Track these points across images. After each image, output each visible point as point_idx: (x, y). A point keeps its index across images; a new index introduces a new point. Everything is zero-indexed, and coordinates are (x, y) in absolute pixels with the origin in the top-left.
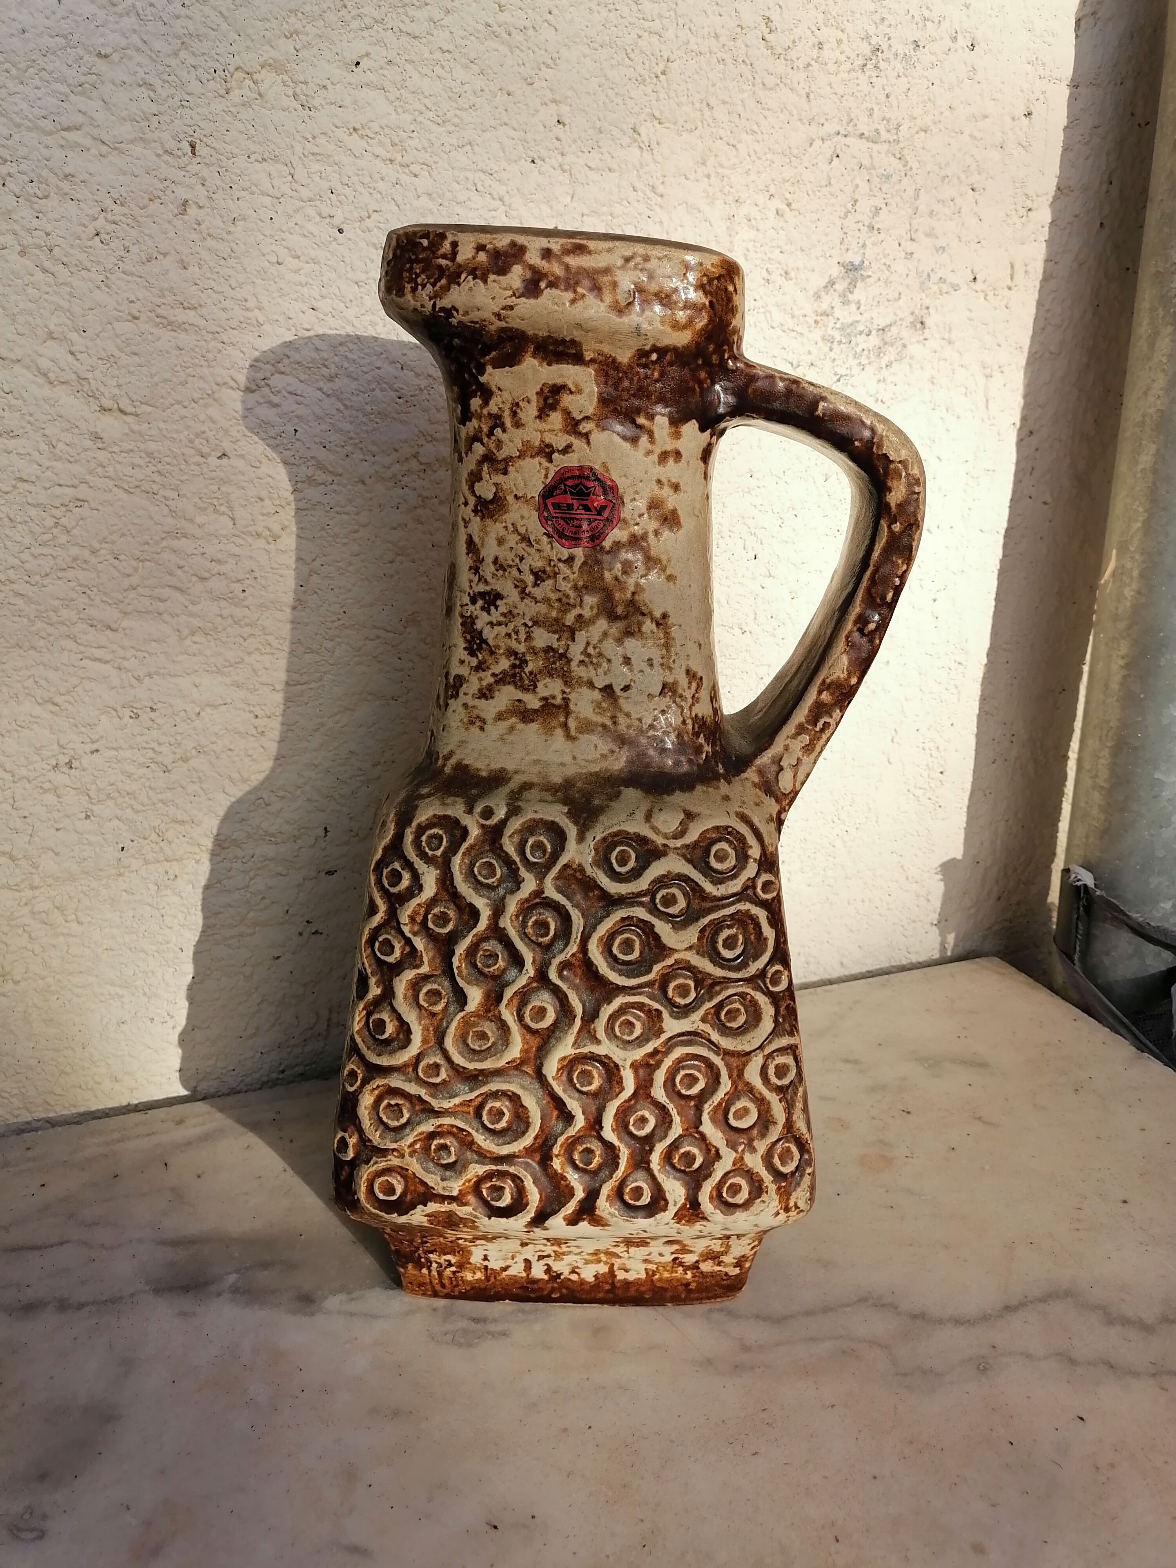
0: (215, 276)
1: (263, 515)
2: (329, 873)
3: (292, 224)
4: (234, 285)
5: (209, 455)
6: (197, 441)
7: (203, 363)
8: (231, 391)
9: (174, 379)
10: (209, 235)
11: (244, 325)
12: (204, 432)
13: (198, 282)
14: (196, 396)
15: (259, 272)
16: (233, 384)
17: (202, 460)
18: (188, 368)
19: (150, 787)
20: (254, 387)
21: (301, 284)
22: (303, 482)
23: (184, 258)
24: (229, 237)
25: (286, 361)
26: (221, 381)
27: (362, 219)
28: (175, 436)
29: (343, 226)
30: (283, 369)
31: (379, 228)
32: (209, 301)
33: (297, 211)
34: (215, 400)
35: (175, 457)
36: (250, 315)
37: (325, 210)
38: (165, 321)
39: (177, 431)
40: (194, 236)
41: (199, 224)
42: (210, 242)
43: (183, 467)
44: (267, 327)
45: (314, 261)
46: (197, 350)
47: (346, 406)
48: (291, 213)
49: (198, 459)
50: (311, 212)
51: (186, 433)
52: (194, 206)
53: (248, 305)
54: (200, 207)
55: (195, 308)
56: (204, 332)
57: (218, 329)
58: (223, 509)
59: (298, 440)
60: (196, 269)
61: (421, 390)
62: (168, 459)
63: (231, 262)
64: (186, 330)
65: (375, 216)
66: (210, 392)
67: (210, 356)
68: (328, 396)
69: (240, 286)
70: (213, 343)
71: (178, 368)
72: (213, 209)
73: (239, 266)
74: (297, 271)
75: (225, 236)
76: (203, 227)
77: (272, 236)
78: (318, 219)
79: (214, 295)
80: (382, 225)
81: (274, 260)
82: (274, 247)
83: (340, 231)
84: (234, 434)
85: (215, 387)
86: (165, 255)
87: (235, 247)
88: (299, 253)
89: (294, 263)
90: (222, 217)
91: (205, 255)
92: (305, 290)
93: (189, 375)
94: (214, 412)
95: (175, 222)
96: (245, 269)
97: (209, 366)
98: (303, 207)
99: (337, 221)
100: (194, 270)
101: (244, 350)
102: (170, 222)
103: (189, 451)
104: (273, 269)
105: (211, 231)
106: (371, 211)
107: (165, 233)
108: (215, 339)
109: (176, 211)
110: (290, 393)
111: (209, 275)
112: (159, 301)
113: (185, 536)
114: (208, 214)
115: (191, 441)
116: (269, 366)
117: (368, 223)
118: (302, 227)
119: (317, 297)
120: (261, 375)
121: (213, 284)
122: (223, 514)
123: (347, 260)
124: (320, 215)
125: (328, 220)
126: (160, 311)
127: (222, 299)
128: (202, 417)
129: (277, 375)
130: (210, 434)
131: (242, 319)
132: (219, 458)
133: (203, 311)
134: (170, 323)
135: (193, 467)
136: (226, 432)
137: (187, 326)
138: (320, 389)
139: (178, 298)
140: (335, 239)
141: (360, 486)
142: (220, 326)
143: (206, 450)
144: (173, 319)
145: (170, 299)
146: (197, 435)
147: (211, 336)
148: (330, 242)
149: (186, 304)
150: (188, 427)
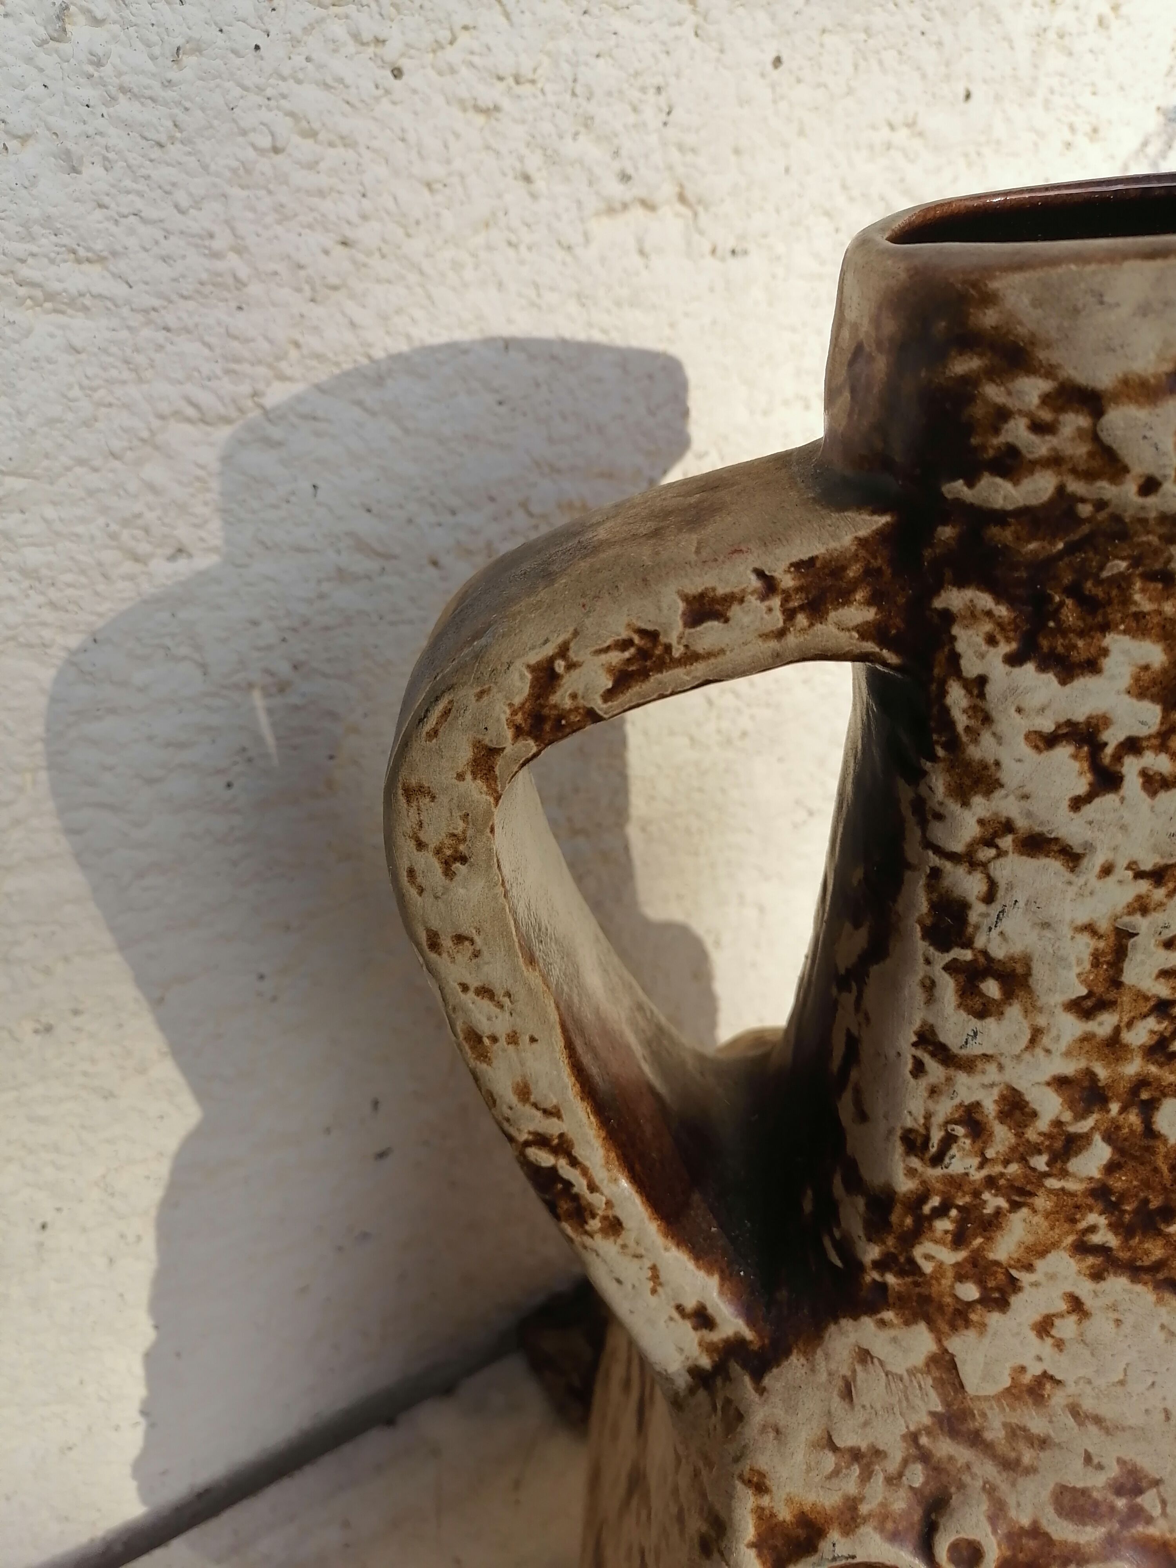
0: (141, 186)
1: (259, 649)
2: (382, 1155)
3: (299, 60)
4: (184, 203)
5: (152, 556)
6: (125, 535)
7: (126, 375)
8: (187, 428)
9: (70, 416)
10: (123, 89)
11: (209, 289)
12: (139, 516)
13: (106, 200)
14: (117, 445)
15: (234, 171)
16: (191, 412)
17: (137, 568)
18: (94, 389)
19: (83, 1127)
20: (234, 414)
21: (321, 193)
22: (329, 579)
23: (70, 145)
24: (169, 94)
25: (293, 353)
26: (164, 407)
27: (438, 46)
28: (80, 529)
29: (405, 64)
30: (289, 372)
31: (472, 65)
32: (132, 242)
33: (308, 30)
34: (157, 448)
35: (83, 572)
36: (219, 265)
37: (369, 26)
38: (38, 293)
39: (83, 520)
40: (89, 93)
41: (99, 64)
42: (125, 107)
43: (101, 587)
44: (255, 289)
45: (347, 141)
46: (114, 349)
47: (406, 431)
48: (298, 32)
49: (129, 567)
50: (338, 30)
51: (101, 521)
52: (81, 19)
53: (217, 244)
54: (97, 22)
55: (101, 259)
56: (125, 311)
57: (157, 303)
58: (183, 651)
59: (319, 504)
60: (98, 171)
61: (538, 385)
62: (69, 577)
63: (175, 151)
64: (86, 309)
65: (464, 39)
66: (145, 434)
67: (140, 359)
68: (373, 414)
69: (197, 204)
70: (146, 332)
71: (76, 392)
72: (126, 25)
73: (192, 161)
74: (312, 166)
75: (157, 90)
76: (107, 70)
77: (260, 89)
78: (351, 47)
79: (142, 229)
80: (476, 59)
81: (265, 142)
82: (265, 115)
83: (397, 73)
84: (200, 510)
85: (156, 423)
86: (24, 139)
87: (182, 117)
88: (316, 126)
89: (305, 148)
90: (149, 45)
91: (116, 137)
92: (326, 206)
93: (100, 404)
94: (155, 472)
95: (42, 58)
96: (205, 168)
97: (141, 380)
98: (322, 20)
99: (391, 52)
100: (93, 172)
101: (213, 340)
102: (29, 60)
103: (109, 556)
104: (264, 165)
105: (127, 79)
106: (457, 28)
107: (22, 87)
108: (149, 323)
109: (42, 33)
110: (305, 417)
111: (128, 183)
112: (20, 248)
113: (113, 711)
114: (115, 39)
115: (114, 536)
116: (262, 370)
117: (452, 55)
118: (321, 67)
119: (355, 219)
120: (245, 388)
121: (139, 204)
122: (185, 658)
123: (412, 137)
124: (356, 37)
125: (371, 50)
126: (25, 272)
127: (159, 235)
128: (133, 486)
129: (277, 385)
130: (150, 516)
131: (204, 276)
132: (172, 558)
133: (122, 266)
134: (50, 297)
135: (121, 585)
136: (183, 508)
137: (87, 301)
138: (360, 403)
139: (64, 240)
140: (387, 92)
141: (432, 571)
142: (161, 295)
143: (143, 548)
144: (57, 286)
145: (46, 242)
146: (126, 523)
147: (140, 318)
148: (377, 99)
149: (82, 252)
150: (104, 510)
